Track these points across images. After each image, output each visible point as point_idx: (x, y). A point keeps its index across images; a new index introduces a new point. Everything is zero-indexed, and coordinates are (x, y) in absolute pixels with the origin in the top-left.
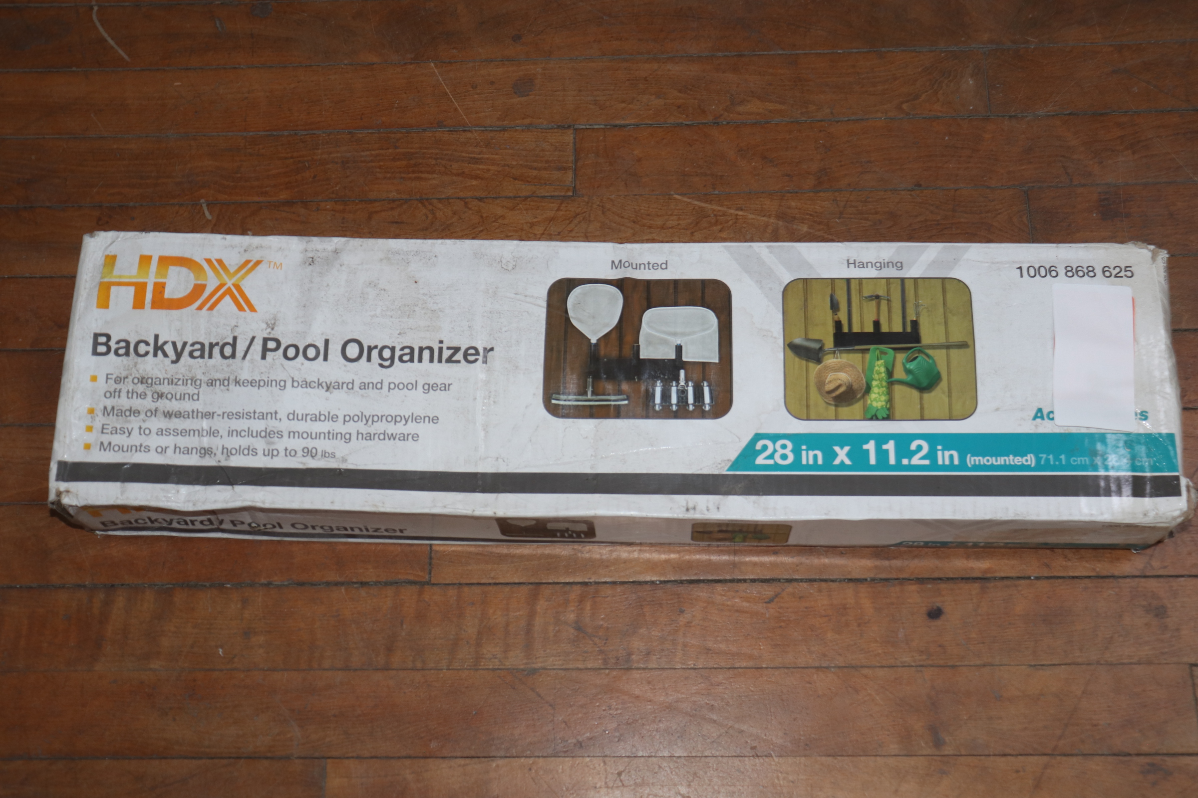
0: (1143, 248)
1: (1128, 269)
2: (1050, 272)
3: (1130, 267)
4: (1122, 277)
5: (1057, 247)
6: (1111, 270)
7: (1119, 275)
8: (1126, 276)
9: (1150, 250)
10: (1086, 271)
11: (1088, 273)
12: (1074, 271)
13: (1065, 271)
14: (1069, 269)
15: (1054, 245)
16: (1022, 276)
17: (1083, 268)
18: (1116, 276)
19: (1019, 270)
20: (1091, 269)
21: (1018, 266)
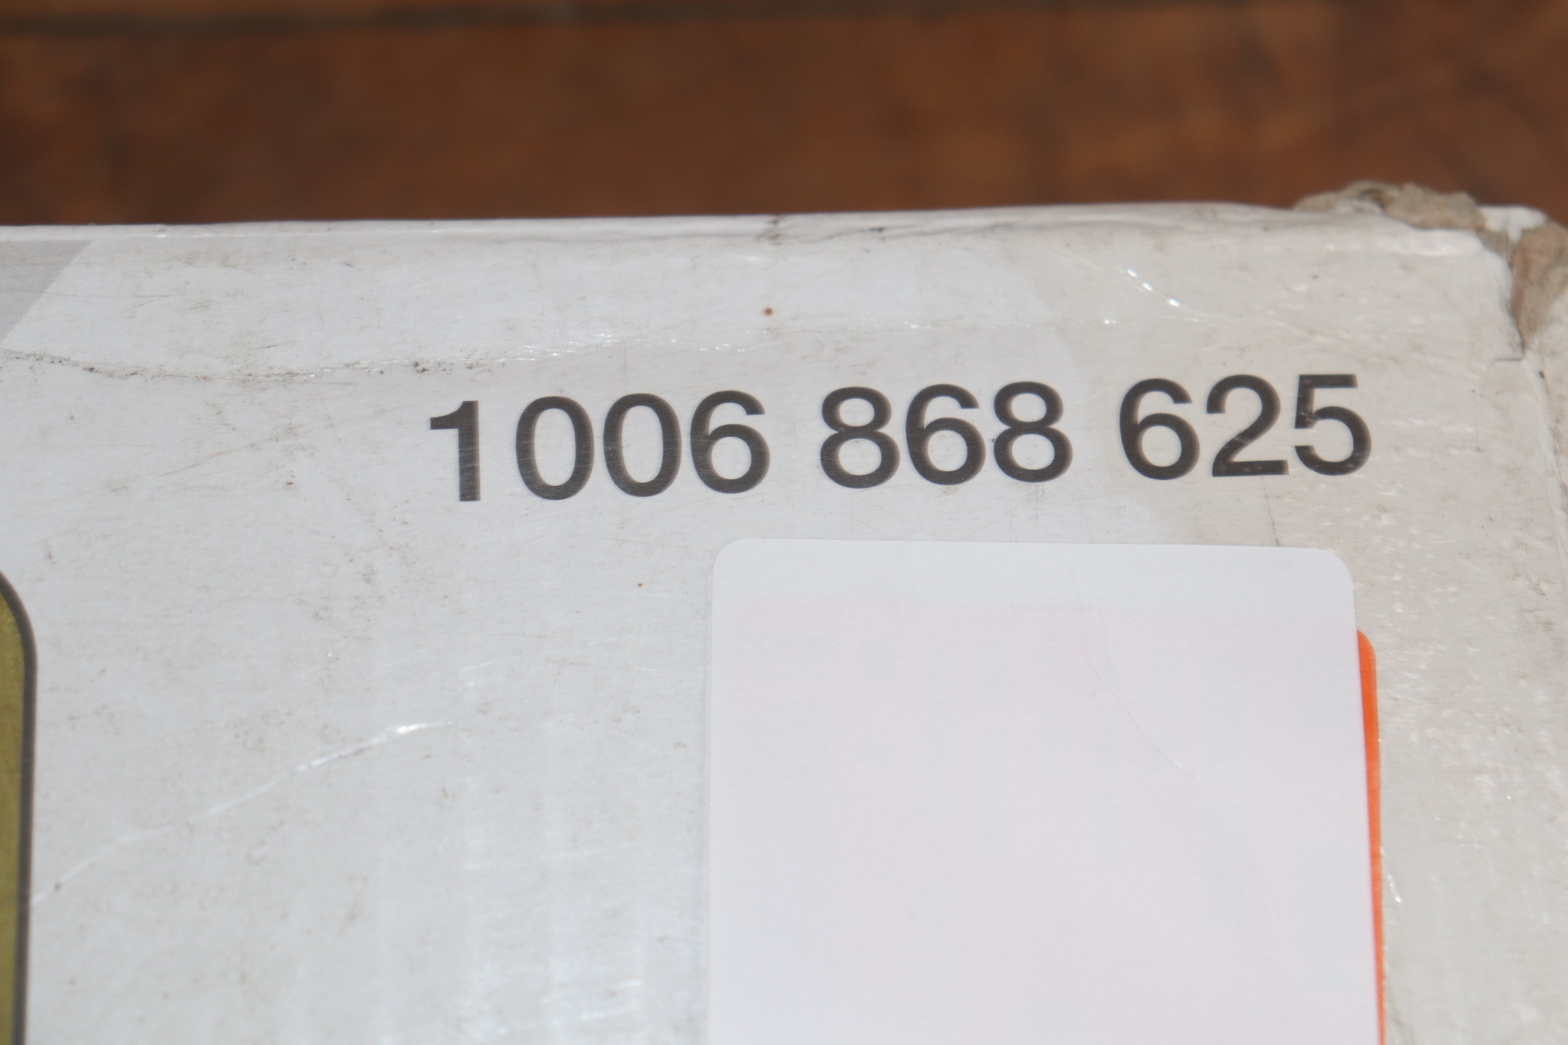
0: (1448, 225)
1: (1323, 398)
2: (703, 442)
3: (1345, 381)
4: (1276, 467)
5: (775, 237)
6: (1193, 413)
7: (1248, 454)
8: (1306, 455)
9: (1494, 241)
10: (989, 428)
11: (1002, 445)
12: (895, 430)
13: (827, 432)
14: (856, 413)
15: (757, 224)
16: (469, 489)
17: (966, 400)
18: (1225, 465)
19: (450, 437)
20: (1028, 408)
21: (450, 407)
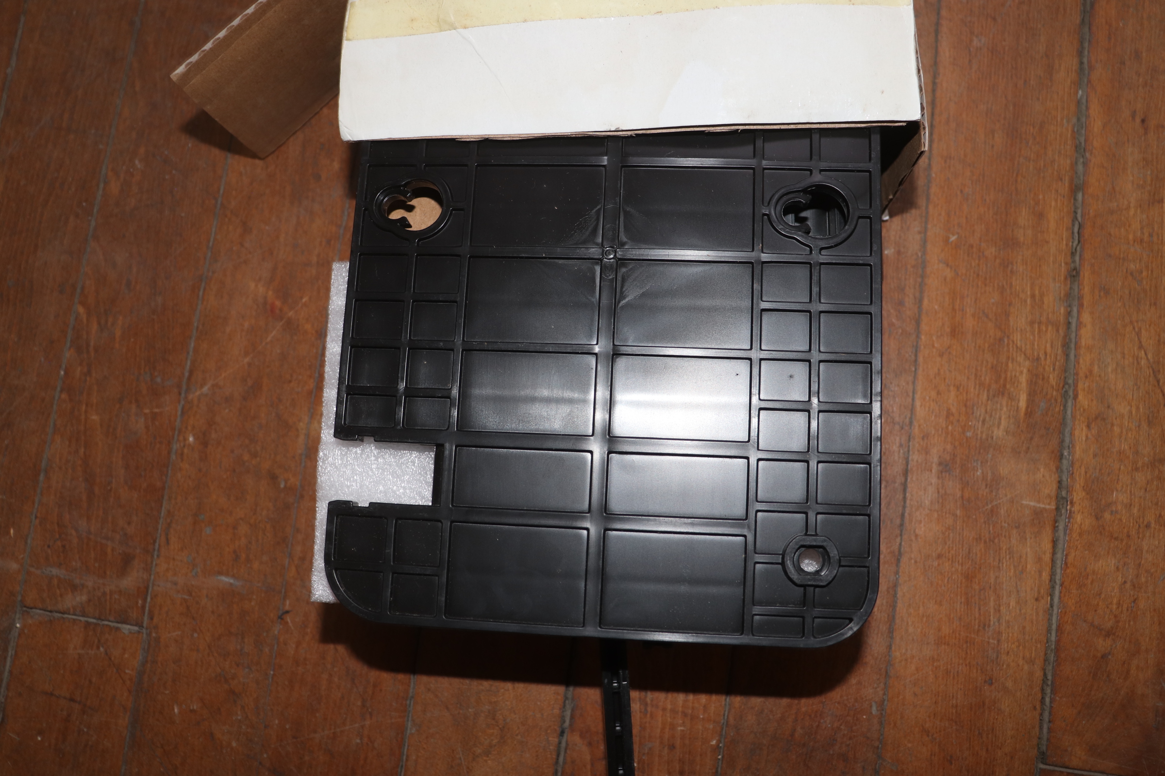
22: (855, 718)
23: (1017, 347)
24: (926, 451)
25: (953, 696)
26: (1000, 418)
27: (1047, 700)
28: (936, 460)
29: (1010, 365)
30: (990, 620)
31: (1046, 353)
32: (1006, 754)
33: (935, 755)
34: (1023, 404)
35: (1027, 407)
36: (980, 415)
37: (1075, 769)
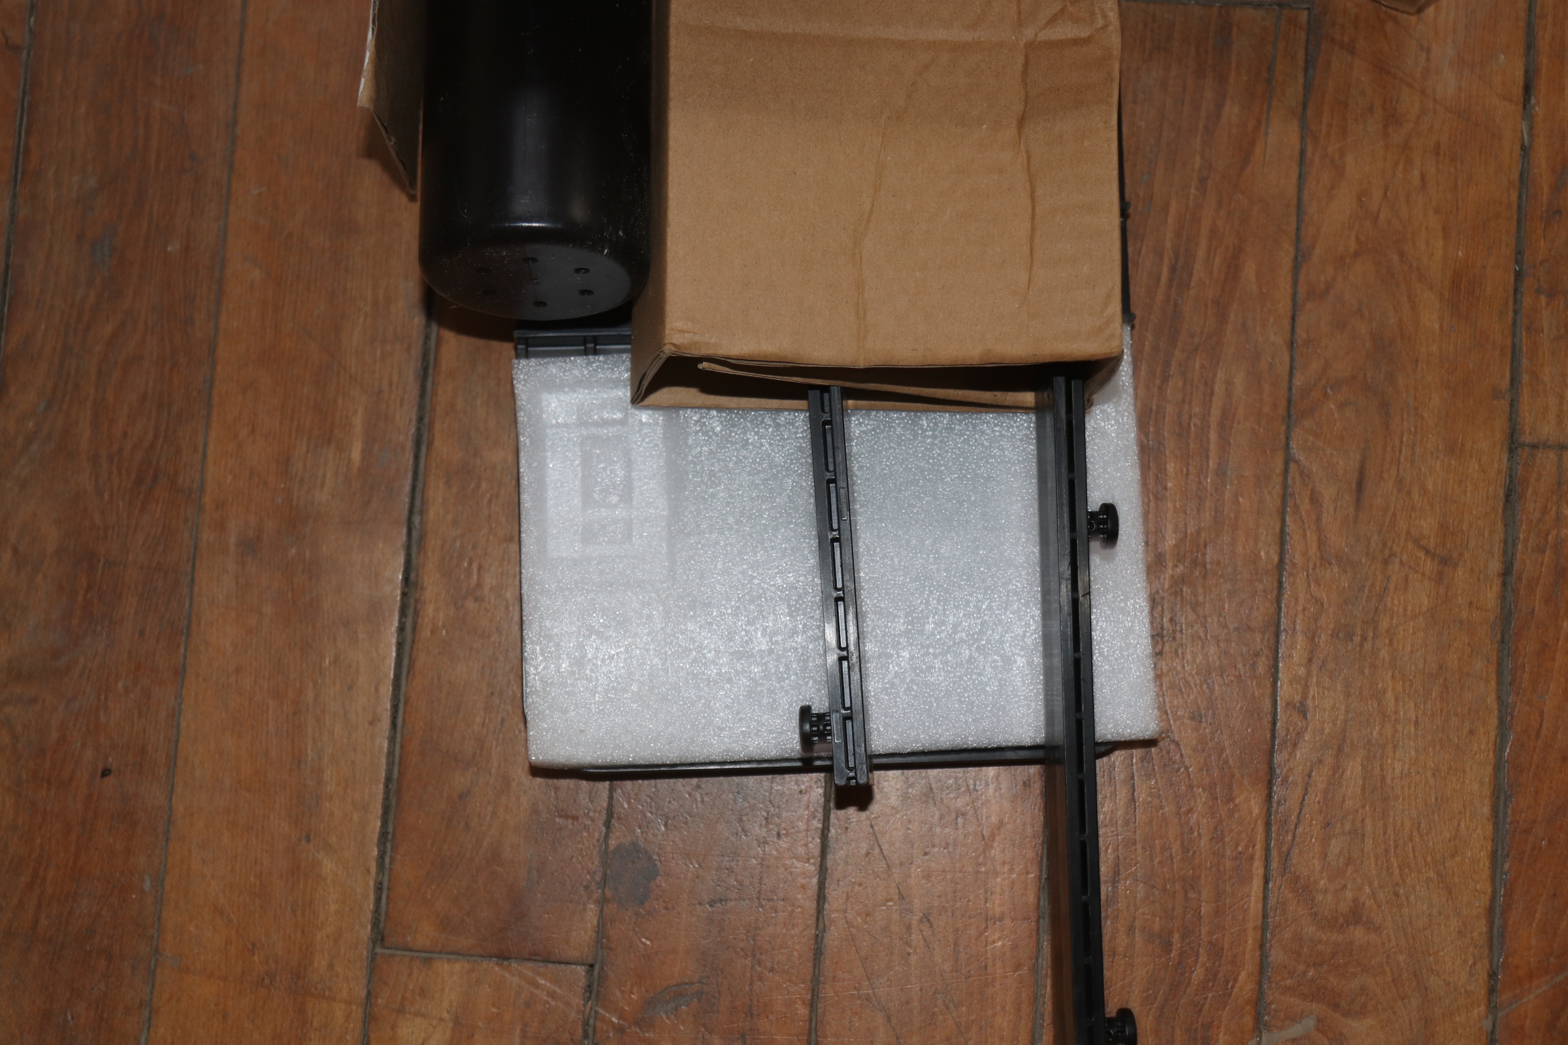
22: (121, 899)
23: (351, 377)
24: (221, 526)
25: (256, 861)
26: (324, 477)
27: (387, 860)
28: (232, 540)
29: (340, 401)
30: (307, 755)
31: (390, 384)
32: (328, 937)
33: (231, 943)
34: (356, 454)
35: (363, 459)
36: (296, 474)
37: (422, 952)
